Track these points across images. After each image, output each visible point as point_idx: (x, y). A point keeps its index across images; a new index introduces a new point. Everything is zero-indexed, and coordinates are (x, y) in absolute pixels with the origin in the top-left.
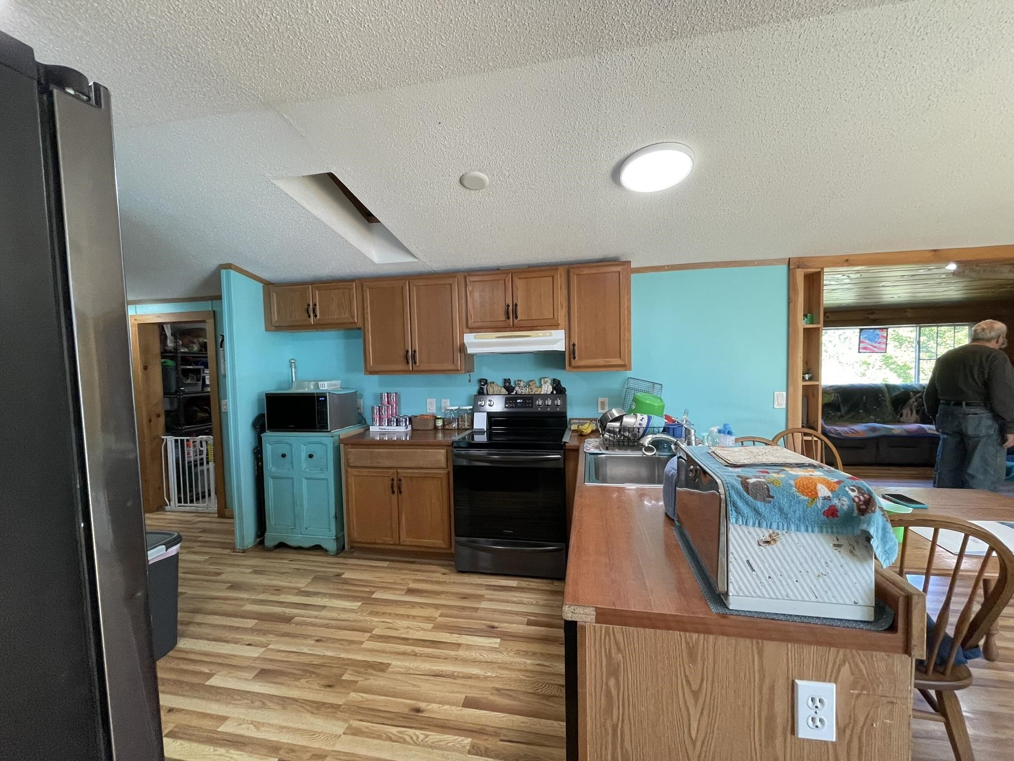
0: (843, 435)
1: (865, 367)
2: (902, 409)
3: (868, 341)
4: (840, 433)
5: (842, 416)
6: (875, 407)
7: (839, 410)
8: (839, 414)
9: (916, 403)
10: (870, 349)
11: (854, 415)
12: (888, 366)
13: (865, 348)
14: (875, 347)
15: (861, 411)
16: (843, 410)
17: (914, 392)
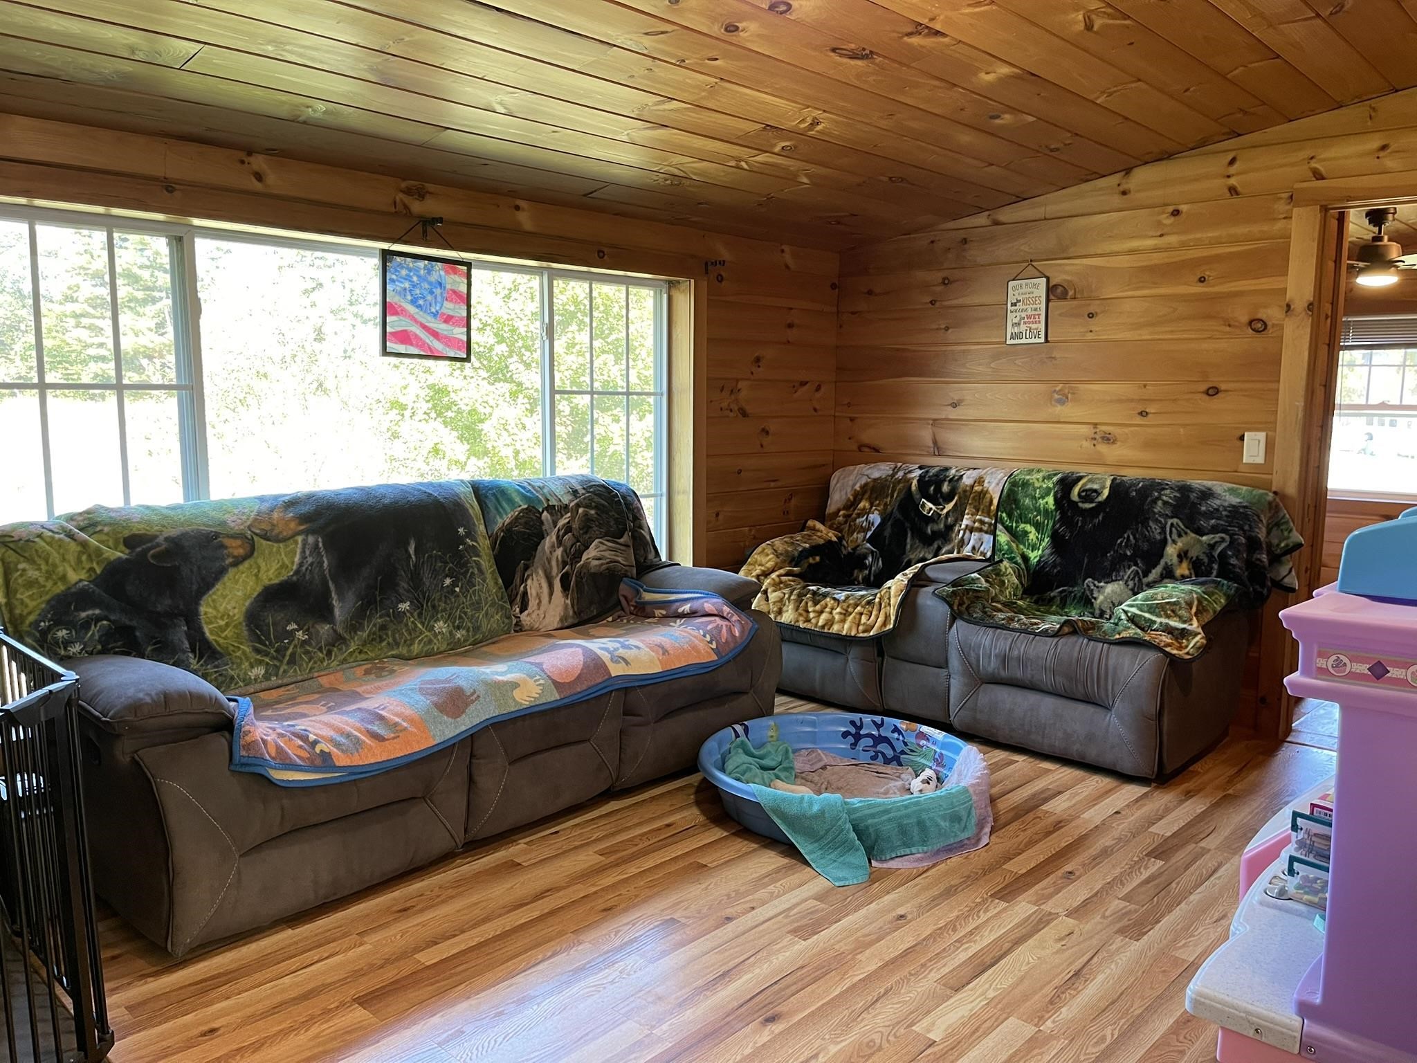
0: (341, 760)
1: (393, 414)
2: (523, 580)
3: (411, 309)
4: (325, 756)
5: (338, 640)
6: (448, 581)
7: (323, 611)
8: (324, 629)
9: (559, 552)
10: (420, 344)
11: (383, 628)
12: (439, 415)
13: (404, 337)
14: (435, 334)
15: (404, 606)
16: (340, 610)
17: (550, 508)
